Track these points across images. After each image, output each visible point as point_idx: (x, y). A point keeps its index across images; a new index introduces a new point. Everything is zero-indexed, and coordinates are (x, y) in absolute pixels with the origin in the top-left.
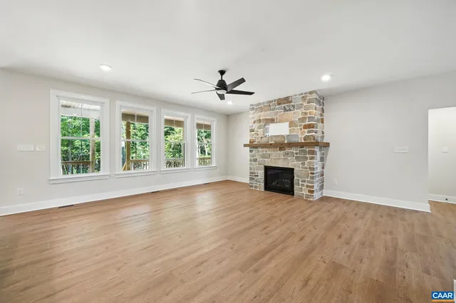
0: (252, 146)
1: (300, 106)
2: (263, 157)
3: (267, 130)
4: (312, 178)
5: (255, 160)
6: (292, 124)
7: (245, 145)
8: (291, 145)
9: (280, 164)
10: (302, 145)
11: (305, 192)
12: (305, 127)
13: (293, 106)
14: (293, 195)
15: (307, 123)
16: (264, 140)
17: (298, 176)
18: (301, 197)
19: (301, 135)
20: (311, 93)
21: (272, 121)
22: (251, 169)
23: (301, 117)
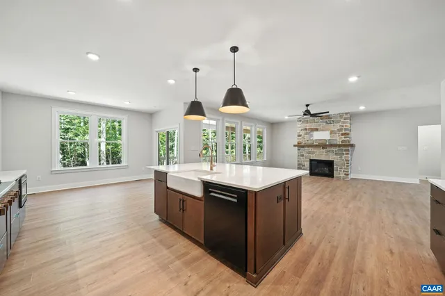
0: (300, 146)
1: (338, 122)
2: (309, 153)
3: (312, 136)
4: (348, 166)
5: (303, 156)
6: (332, 132)
7: (295, 146)
8: (331, 146)
9: (323, 158)
10: (340, 146)
11: (342, 175)
12: (342, 134)
13: (333, 121)
14: (333, 177)
15: (344, 132)
16: (310, 142)
17: (336, 165)
18: (339, 179)
19: (339, 139)
20: (346, 114)
21: (317, 130)
22: (298, 161)
23: (339, 128)
